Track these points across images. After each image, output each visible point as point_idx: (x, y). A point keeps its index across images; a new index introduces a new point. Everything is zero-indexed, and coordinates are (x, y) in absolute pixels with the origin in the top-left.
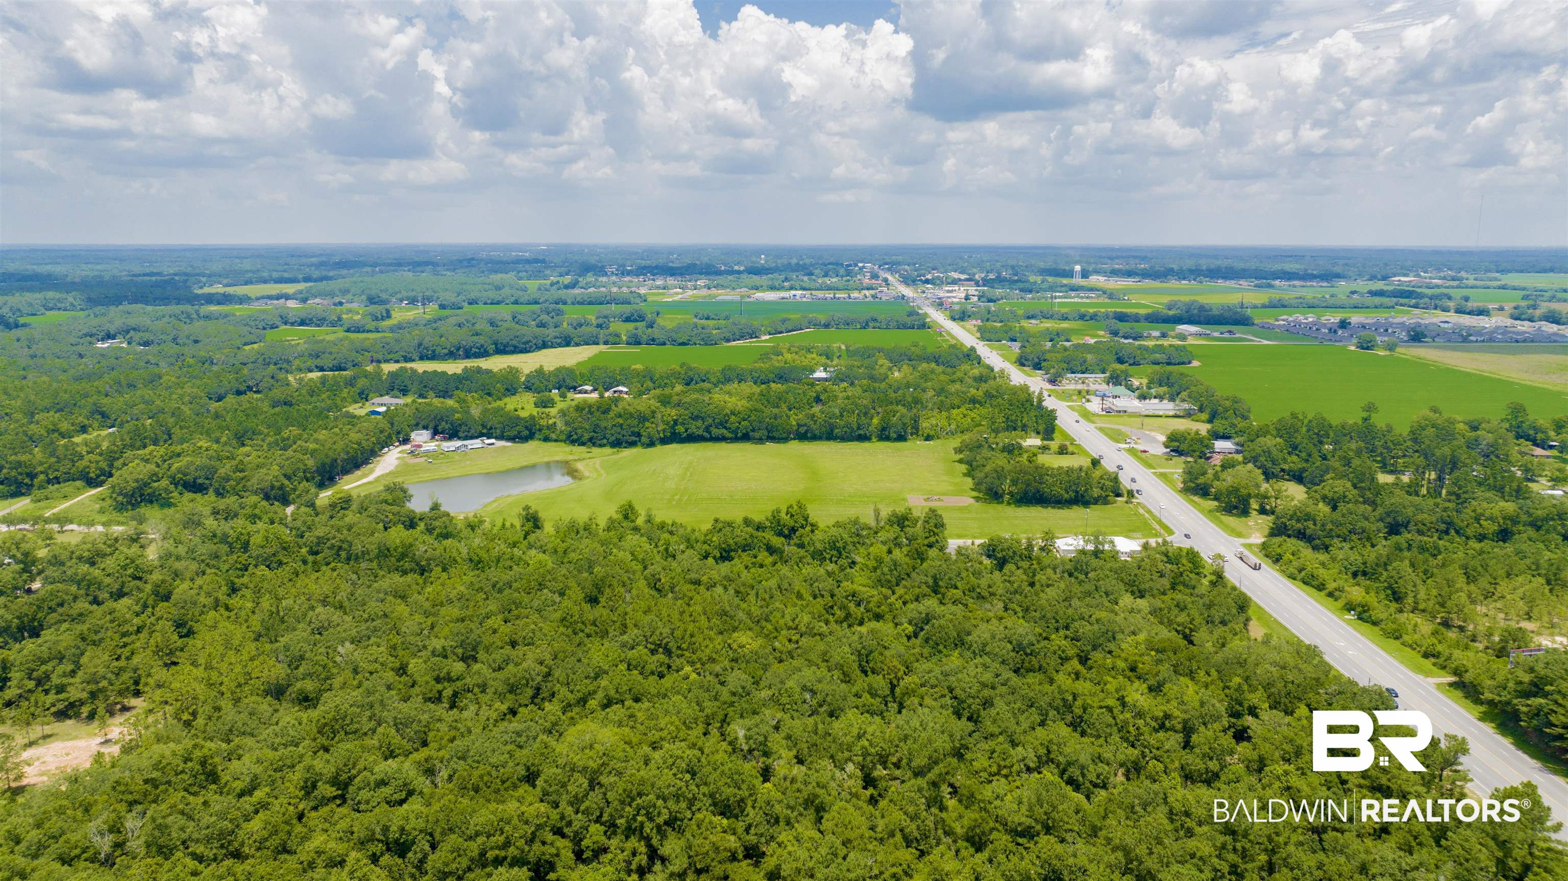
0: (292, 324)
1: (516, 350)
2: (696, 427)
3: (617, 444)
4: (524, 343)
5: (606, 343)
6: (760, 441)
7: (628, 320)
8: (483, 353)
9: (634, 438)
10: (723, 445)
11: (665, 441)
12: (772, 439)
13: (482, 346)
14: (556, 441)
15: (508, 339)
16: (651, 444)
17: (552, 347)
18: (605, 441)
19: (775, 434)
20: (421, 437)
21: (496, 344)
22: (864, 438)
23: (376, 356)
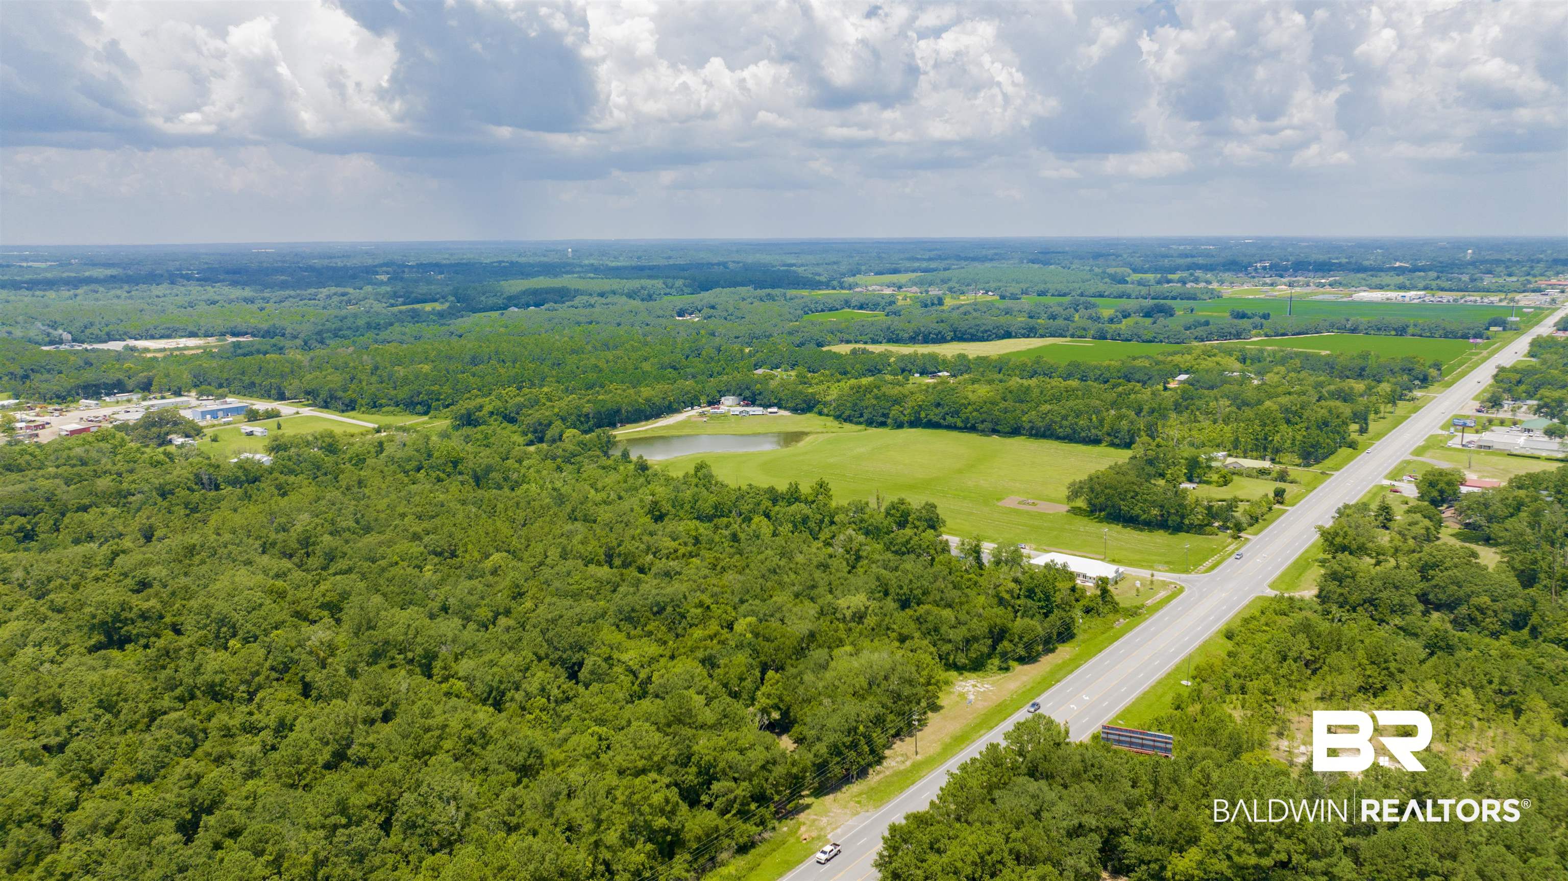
0: (854, 308)
1: (973, 338)
2: (934, 415)
3: (870, 423)
4: (983, 332)
5: (1072, 336)
6: (983, 432)
7: (1148, 315)
8: (940, 339)
9: (883, 419)
10: (955, 434)
11: (914, 424)
12: (994, 431)
13: (940, 332)
14: (827, 415)
15: (966, 327)
16: (900, 426)
17: (1016, 337)
18: (861, 420)
19: (998, 428)
20: (729, 404)
21: (955, 332)
22: (1096, 441)
23: (846, 337)
